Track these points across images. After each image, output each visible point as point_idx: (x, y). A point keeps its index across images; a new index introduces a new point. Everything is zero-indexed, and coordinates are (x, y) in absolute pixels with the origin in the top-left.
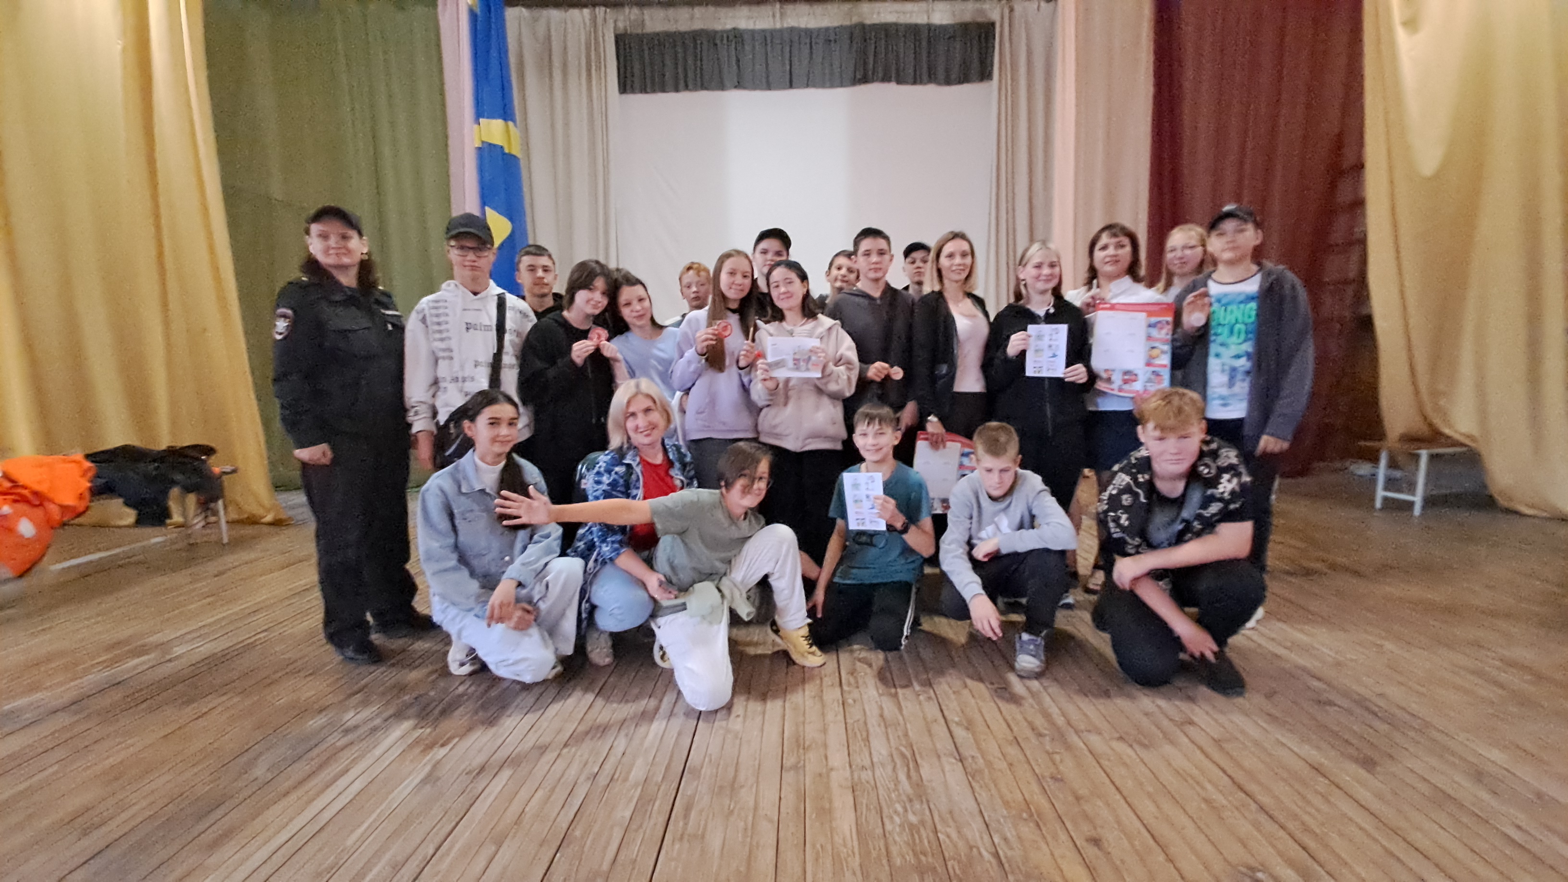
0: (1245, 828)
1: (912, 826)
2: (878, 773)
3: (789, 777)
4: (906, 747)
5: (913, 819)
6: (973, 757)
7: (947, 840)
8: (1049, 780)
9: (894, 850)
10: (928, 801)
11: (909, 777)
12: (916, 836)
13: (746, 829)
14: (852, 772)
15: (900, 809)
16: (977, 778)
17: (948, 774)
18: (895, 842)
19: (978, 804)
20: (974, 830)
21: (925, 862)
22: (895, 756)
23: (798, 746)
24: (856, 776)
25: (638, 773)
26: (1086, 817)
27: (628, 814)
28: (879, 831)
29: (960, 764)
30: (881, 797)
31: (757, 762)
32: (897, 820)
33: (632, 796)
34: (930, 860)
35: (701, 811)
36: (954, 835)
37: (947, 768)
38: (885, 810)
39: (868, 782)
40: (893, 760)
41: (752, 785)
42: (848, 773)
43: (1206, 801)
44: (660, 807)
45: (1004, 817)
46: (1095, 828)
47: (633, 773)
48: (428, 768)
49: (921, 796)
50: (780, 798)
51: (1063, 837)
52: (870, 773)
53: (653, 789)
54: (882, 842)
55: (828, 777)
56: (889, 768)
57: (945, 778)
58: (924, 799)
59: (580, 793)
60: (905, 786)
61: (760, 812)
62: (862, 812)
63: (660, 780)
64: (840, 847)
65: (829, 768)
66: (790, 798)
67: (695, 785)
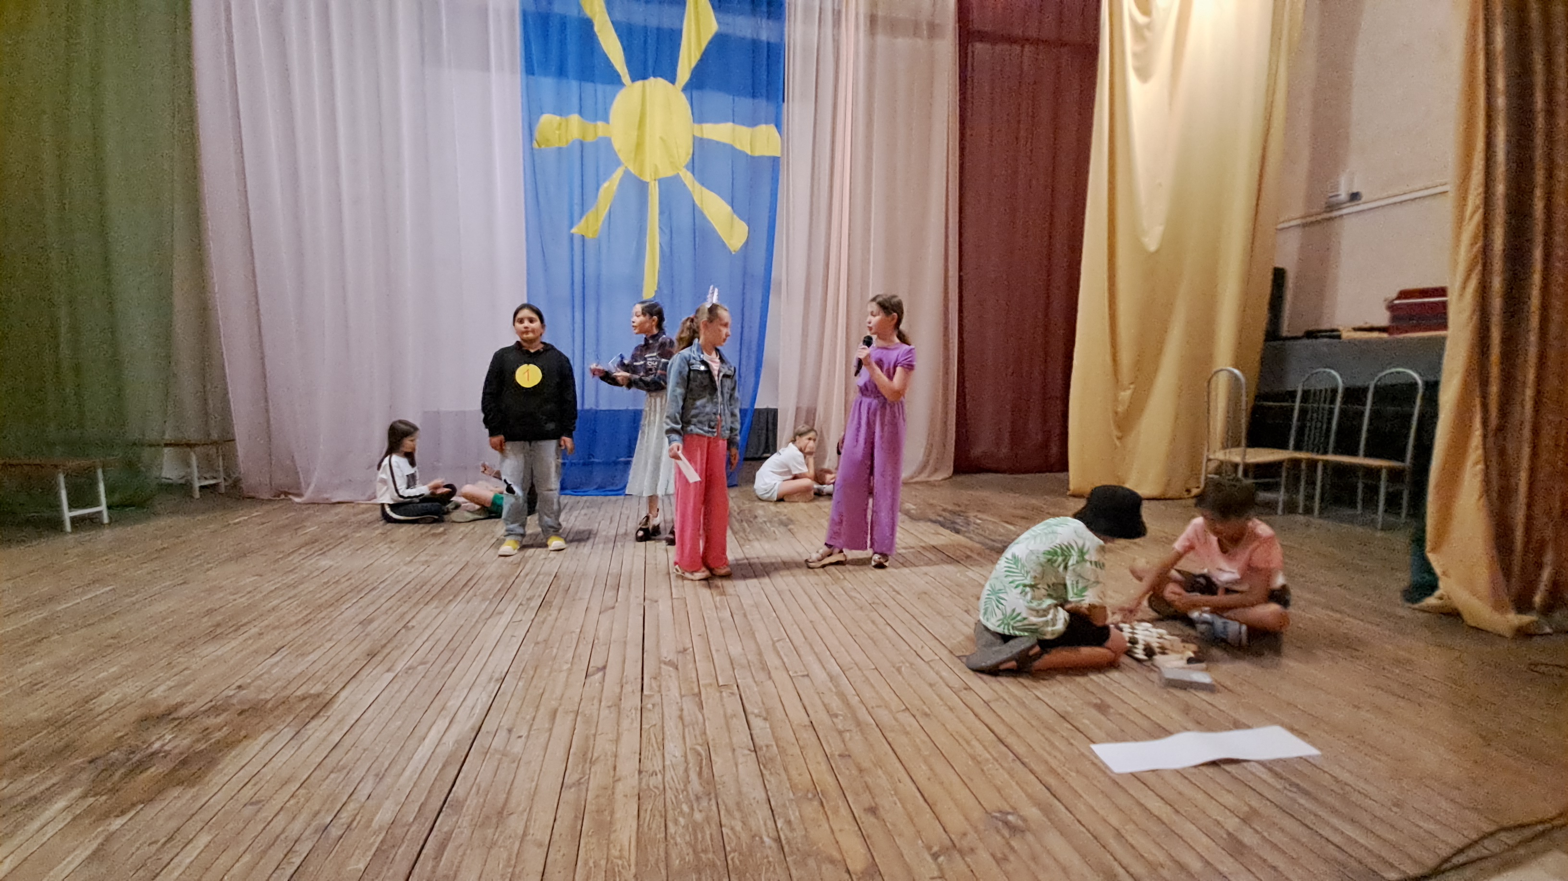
0: (1002, 777)
1: (695, 825)
2: (668, 777)
3: (569, 795)
4: (701, 745)
5: (698, 816)
6: (767, 746)
7: (731, 833)
8: (837, 757)
9: (674, 854)
10: (716, 798)
11: (700, 774)
12: (699, 834)
13: (509, 860)
14: (640, 780)
15: (685, 808)
16: (769, 766)
17: (740, 767)
18: (676, 844)
19: (767, 791)
20: (760, 817)
21: (704, 859)
22: (689, 757)
23: (585, 760)
24: (644, 781)
25: (384, 816)
26: (867, 788)
27: (362, 866)
28: (661, 835)
29: (753, 754)
30: (668, 800)
31: (534, 784)
32: (682, 821)
33: (372, 844)
34: (710, 856)
35: (460, 846)
36: (738, 826)
37: (741, 760)
38: (670, 813)
39: (656, 788)
40: (686, 761)
41: (524, 810)
42: (636, 781)
43: (973, 758)
45: (789, 801)
46: (873, 798)
47: (377, 817)
48: (94, 845)
49: (709, 794)
50: (555, 820)
51: (844, 811)
52: (659, 777)
53: (399, 832)
54: (663, 846)
55: (613, 788)
56: (681, 769)
57: (737, 771)
58: (713, 795)
59: (304, 848)
60: (695, 785)
61: (529, 837)
62: (645, 819)
63: (411, 820)
64: (615, 860)
65: (616, 778)
66: (566, 815)
67: (454, 819)
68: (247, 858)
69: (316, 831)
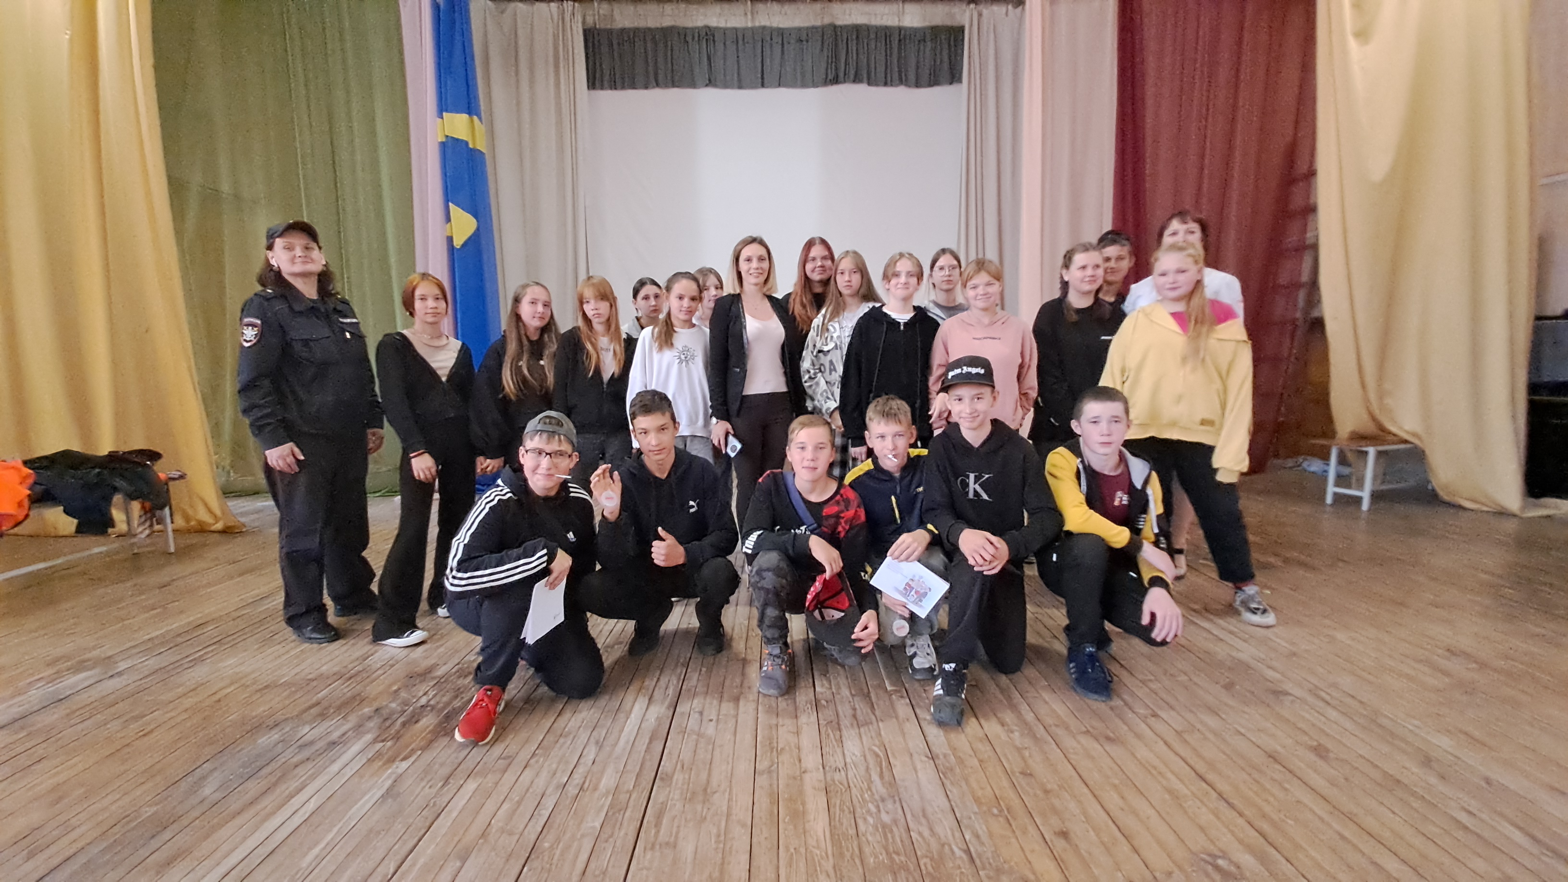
0: (1206, 817)
1: (884, 826)
2: (850, 774)
3: (762, 780)
4: (879, 747)
5: (886, 818)
6: (945, 756)
7: (920, 839)
8: (1018, 774)
9: (867, 850)
10: (901, 802)
11: (881, 776)
12: (889, 835)
13: (719, 836)
14: (825, 774)
15: (873, 809)
16: (949, 776)
17: (920, 775)
18: (868, 842)
19: (949, 801)
20: (945, 828)
21: (897, 861)
22: (868, 757)
23: (772, 749)
24: (828, 778)
25: (608, 781)
26: (1055, 811)
27: (598, 825)
28: (852, 832)
29: (931, 761)
30: (854, 797)
31: (730, 766)
32: (871, 820)
33: (603, 806)
34: (903, 858)
35: (674, 817)
36: (926, 833)
37: (919, 766)
38: (858, 810)
39: (841, 784)
40: (866, 761)
41: (725, 791)
42: (821, 777)
43: (1170, 791)
44: (632, 816)
45: (975, 813)
46: (1063, 823)
47: (603, 781)
48: (389, 782)
49: (893, 797)
50: (753, 803)
51: (1032, 829)
52: (843, 773)
53: (623, 797)
54: (855, 843)
55: (801, 779)
56: (862, 769)
57: (917, 776)
58: (897, 798)
59: (549, 803)
60: (879, 786)
61: (734, 817)
62: (835, 814)
63: (631, 787)
64: (813, 850)
65: (803, 770)
66: (763, 802)
67: (667, 792)
68: (506, 806)
69: (557, 787)
